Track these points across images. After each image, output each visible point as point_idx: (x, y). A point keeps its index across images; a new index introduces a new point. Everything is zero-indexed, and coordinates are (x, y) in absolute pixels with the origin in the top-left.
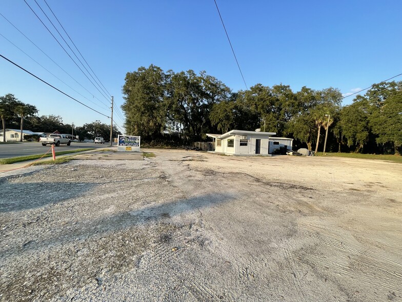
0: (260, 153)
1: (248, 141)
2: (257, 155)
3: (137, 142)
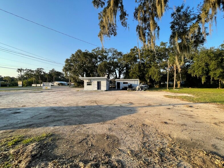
0: (101, 89)
2: (99, 90)
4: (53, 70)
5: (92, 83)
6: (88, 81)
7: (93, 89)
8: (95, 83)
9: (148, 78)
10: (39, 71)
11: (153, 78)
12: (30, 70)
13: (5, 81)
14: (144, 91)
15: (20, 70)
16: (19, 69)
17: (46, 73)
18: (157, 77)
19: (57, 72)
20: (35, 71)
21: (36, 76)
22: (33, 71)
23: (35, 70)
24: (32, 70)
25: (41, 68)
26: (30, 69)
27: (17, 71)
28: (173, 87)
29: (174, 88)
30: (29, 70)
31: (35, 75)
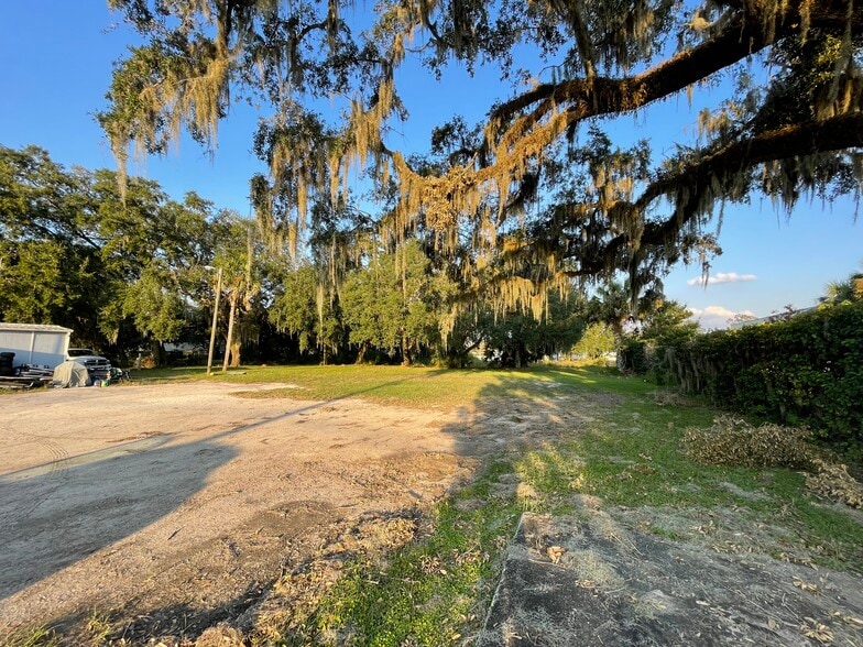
9: (113, 325)
11: (145, 327)
14: (110, 383)
18: (165, 326)
28: (222, 363)
29: (224, 367)
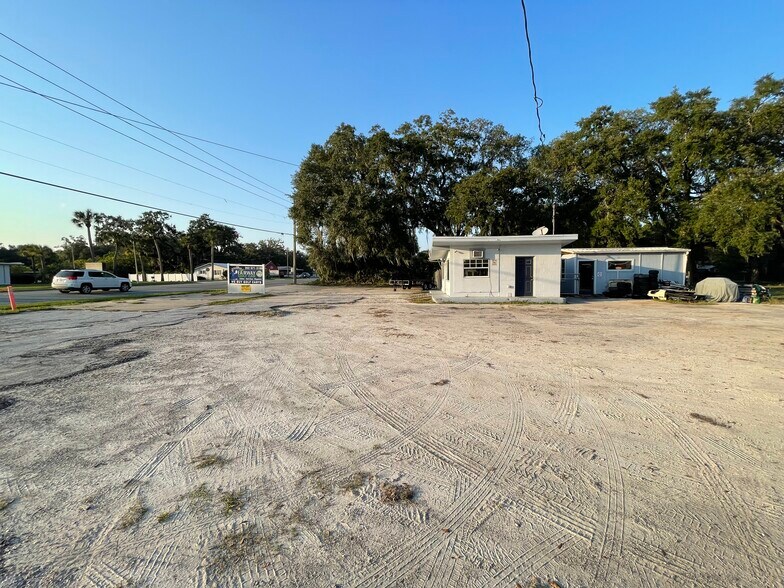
0: (531, 294)
1: (490, 262)
2: (521, 299)
3: (258, 275)
4: (204, 219)
5: (492, 267)
6: (468, 255)
7: (497, 295)
8: (504, 266)
10: (151, 223)
12: (118, 220)
13: (26, 261)
15: (83, 218)
16: (81, 215)
17: (178, 230)
19: (219, 228)
20: (139, 222)
21: (143, 242)
22: (128, 224)
23: (135, 218)
24: (125, 218)
25: (159, 213)
26: (116, 216)
27: (74, 221)
30: (114, 219)
31: (136, 238)
